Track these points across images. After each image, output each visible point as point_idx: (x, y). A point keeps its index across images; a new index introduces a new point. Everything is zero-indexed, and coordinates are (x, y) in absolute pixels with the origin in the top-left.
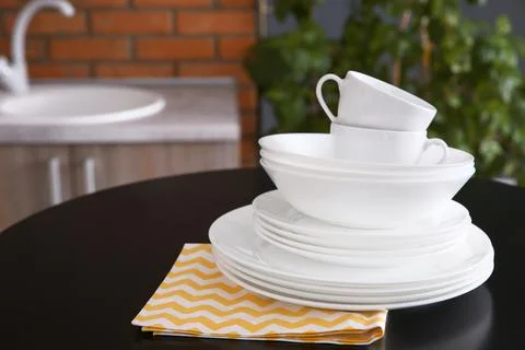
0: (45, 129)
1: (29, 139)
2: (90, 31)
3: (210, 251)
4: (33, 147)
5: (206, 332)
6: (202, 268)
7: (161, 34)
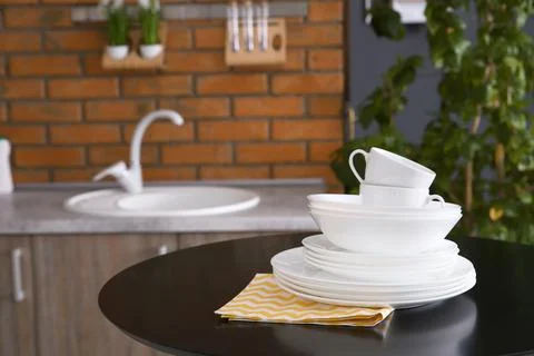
0: (156, 220)
1: (142, 228)
2: (197, 139)
3: (273, 277)
4: (146, 235)
5: (264, 318)
6: (267, 288)
7: (259, 141)
